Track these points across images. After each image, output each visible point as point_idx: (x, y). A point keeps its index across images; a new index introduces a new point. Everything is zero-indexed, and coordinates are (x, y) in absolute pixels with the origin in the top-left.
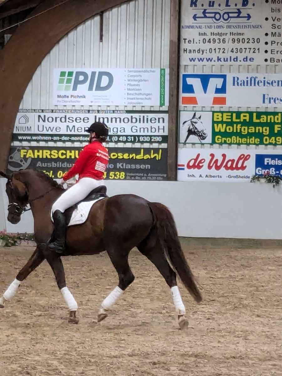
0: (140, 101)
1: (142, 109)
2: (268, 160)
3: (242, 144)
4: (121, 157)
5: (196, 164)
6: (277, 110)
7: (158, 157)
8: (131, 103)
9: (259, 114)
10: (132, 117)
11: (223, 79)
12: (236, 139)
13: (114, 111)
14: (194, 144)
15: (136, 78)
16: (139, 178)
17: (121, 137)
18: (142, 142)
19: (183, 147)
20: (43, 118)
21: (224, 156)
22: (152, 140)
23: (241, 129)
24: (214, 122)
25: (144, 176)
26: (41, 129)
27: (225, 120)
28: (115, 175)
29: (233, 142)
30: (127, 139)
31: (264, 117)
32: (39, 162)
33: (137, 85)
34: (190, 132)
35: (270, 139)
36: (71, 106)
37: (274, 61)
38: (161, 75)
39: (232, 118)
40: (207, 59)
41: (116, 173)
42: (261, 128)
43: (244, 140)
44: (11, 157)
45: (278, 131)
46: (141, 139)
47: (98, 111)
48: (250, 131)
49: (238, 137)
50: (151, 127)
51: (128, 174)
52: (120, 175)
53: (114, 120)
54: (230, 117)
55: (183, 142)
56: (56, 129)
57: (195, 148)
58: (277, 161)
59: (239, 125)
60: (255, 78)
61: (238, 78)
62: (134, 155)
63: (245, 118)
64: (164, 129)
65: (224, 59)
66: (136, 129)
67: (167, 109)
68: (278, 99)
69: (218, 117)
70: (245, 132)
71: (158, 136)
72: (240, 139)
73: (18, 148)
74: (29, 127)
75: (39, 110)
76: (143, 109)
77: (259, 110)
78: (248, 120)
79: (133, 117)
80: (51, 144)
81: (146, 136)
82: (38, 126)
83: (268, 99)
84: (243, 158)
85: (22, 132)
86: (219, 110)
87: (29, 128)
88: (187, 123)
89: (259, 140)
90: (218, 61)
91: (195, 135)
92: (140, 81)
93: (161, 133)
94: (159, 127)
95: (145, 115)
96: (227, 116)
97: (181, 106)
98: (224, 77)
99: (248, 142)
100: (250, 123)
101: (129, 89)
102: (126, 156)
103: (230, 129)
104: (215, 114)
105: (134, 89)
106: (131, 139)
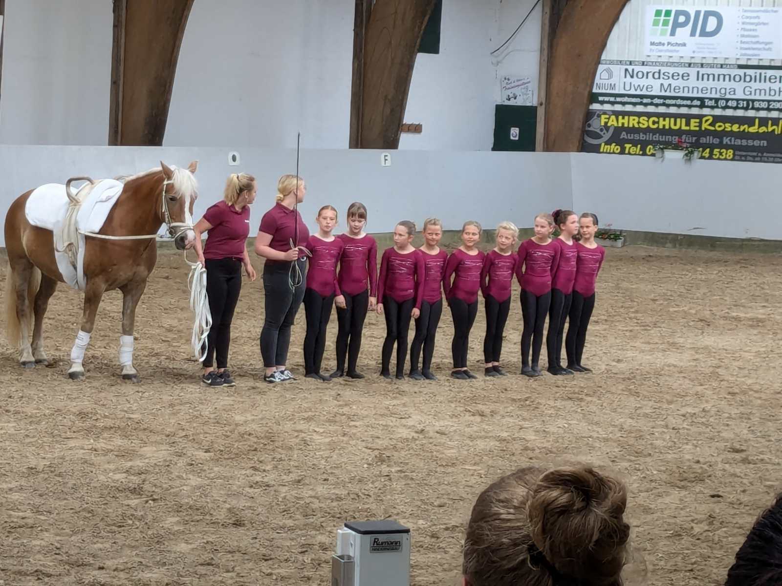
0: (756, 52)
1: (759, 63)
4: (729, 129)
7: (778, 130)
8: (745, 55)
10: (745, 73)
13: (722, 66)
16: (751, 159)
17: (730, 101)
18: (758, 109)
20: (631, 73)
22: (771, 107)
25: (757, 156)
26: (627, 88)
28: (721, 154)
30: (738, 104)
32: (624, 133)
33: (753, 30)
36: (667, 57)
41: (722, 151)
44: (589, 124)
46: (757, 105)
47: (702, 65)
50: (770, 88)
51: (737, 153)
52: (726, 154)
53: (721, 77)
56: (647, 88)
62: (746, 126)
66: (751, 90)
71: (778, 101)
73: (598, 112)
74: (613, 85)
75: (626, 61)
76: (761, 63)
79: (747, 74)
80: (640, 109)
81: (763, 101)
82: (625, 83)
85: (604, 91)
87: (613, 87)
92: (757, 24)
95: (763, 71)
101: (743, 36)
102: (735, 128)
105: (749, 36)
106: (743, 104)
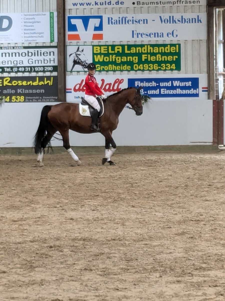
0: (34, 39)
1: (36, 45)
2: (137, 83)
3: (117, 70)
4: (21, 84)
5: (81, 88)
6: (143, 43)
7: (51, 83)
8: (27, 40)
9: (130, 47)
11: (100, 20)
12: (112, 67)
13: (14, 48)
14: (78, 72)
15: (31, 21)
16: (36, 100)
17: (20, 68)
18: (37, 72)
19: (70, 75)
21: (103, 80)
22: (45, 70)
23: (115, 59)
24: (94, 54)
25: (39, 99)
27: (102, 52)
28: (17, 99)
29: (109, 69)
30: (25, 69)
31: (133, 49)
33: (32, 26)
34: (75, 62)
35: (139, 66)
37: (140, 4)
38: (51, 17)
39: (108, 51)
40: (86, 3)
41: (17, 97)
42: (131, 57)
43: (118, 67)
45: (145, 59)
46: (37, 69)
47: (1, 48)
48: (123, 60)
49: (113, 65)
50: (44, 59)
51: (27, 98)
52: (20, 99)
53: (14, 54)
54: (106, 50)
55: (70, 70)
57: (79, 75)
58: (145, 84)
59: (114, 56)
60: (125, 18)
61: (112, 19)
62: (31, 82)
63: (118, 50)
64: (54, 60)
65: (100, 3)
66: (32, 61)
67: (56, 45)
68: (144, 34)
69: (97, 50)
70: (119, 61)
71: (50, 66)
72: (115, 67)
76: (37, 45)
77: (129, 43)
78: (121, 52)
79: (29, 52)
81: (40, 67)
83: (136, 34)
84: (118, 82)
86: (97, 44)
88: (72, 55)
89: (130, 67)
90: (96, 5)
91: (79, 65)
92: (33, 23)
93: (52, 64)
94: (50, 59)
95: (39, 50)
96: (104, 48)
97: (67, 41)
98: (101, 17)
99: (122, 69)
100: (123, 54)
101: (25, 30)
102: (24, 83)
103: (107, 59)
104: (95, 47)
105: (29, 30)
106: (29, 69)
